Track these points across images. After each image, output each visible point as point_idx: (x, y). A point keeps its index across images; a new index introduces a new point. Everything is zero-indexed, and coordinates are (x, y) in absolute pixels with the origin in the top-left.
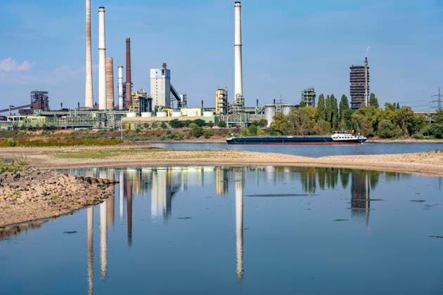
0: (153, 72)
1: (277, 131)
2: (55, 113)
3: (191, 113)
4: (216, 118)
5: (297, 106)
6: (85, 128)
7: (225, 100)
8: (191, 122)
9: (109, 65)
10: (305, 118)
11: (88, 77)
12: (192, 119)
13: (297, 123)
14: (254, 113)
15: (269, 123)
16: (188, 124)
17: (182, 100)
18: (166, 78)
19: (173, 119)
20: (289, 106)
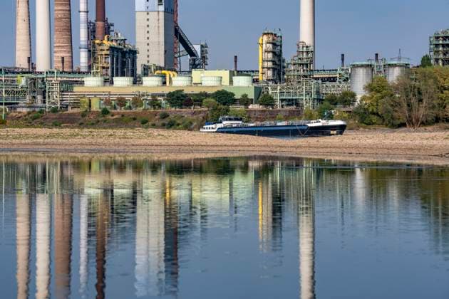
1: (373, 113)
3: (209, 79)
4: (258, 91)
6: (3, 107)
7: (278, 56)
8: (206, 95)
10: (429, 87)
11: (21, 10)
12: (210, 91)
13: (414, 100)
14: (334, 80)
15: (359, 97)
16: (201, 101)
17: (199, 57)
18: (166, 11)
19: (172, 90)
20: (400, 66)
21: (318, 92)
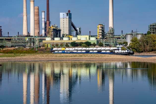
0: (61, 14)
1: (133, 48)
2: (4, 38)
3: (83, 38)
4: (98, 41)
5: (145, 34)
6: (22, 47)
7: (103, 31)
8: (83, 43)
9: (36, 11)
10: (150, 41)
11: (25, 18)
12: (83, 42)
13: (145, 44)
14: (120, 38)
15: (129, 44)
16: (81, 45)
17: (78, 31)
18: (69, 18)
19: (72, 41)
20: (140, 34)
21: (116, 42)
